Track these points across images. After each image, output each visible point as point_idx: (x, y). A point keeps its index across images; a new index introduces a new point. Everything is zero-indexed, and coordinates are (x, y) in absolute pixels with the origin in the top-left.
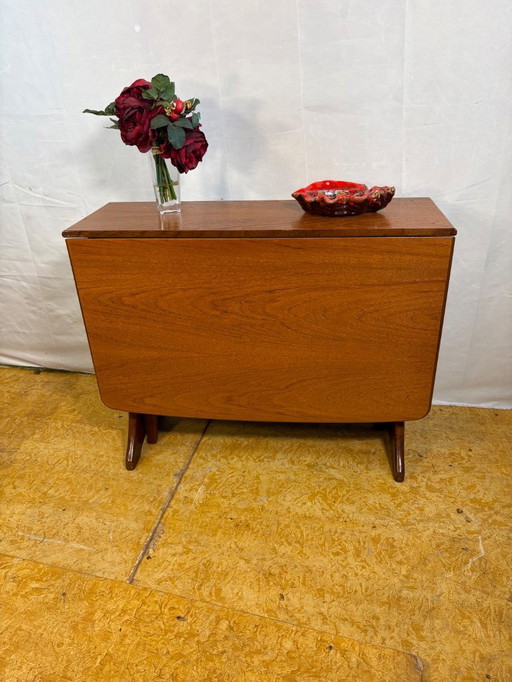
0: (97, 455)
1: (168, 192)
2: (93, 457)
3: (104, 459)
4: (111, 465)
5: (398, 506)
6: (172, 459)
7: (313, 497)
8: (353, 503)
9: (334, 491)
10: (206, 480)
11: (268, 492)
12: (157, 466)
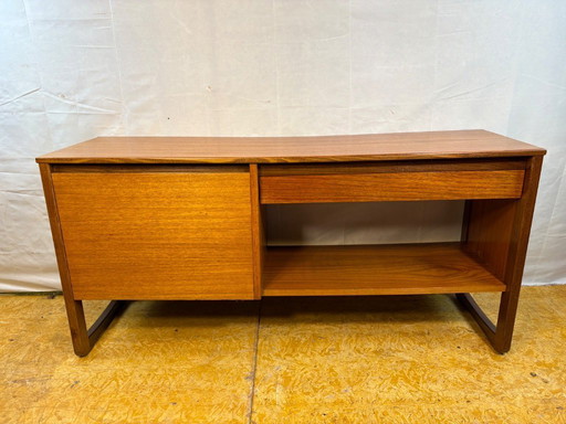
0: (150, 370)
2: (146, 373)
3: (160, 372)
4: (170, 378)
5: (478, 378)
6: (236, 363)
7: (395, 381)
8: (435, 381)
9: (412, 373)
10: (280, 380)
11: (349, 382)
12: (223, 371)
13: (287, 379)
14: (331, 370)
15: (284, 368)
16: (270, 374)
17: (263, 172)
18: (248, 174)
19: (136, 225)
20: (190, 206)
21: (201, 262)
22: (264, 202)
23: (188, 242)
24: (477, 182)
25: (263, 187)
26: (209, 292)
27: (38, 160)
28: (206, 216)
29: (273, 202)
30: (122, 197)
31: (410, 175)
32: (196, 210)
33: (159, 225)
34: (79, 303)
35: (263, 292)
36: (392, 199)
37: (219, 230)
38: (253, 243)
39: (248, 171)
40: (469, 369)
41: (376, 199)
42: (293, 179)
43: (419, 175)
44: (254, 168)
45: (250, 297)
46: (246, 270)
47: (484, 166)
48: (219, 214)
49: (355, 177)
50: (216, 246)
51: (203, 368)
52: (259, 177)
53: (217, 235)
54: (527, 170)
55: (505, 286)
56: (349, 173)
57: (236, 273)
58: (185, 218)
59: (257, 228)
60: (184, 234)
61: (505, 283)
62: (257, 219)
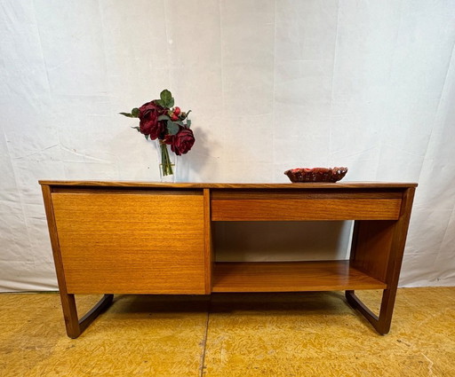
0: (129, 340)
1: (168, 170)
2: (126, 342)
3: (137, 341)
4: (144, 345)
5: (362, 343)
6: (192, 334)
7: (305, 346)
8: (333, 346)
9: (317, 341)
10: (224, 345)
11: (273, 347)
12: (183, 340)
13: (229, 345)
14: (260, 339)
15: (227, 338)
16: (217, 342)
17: (214, 196)
18: (202, 197)
19: (116, 235)
20: (158, 220)
21: (165, 265)
22: (214, 219)
23: (156, 248)
24: (369, 208)
25: (213, 207)
26: (171, 288)
27: (40, 182)
28: (170, 229)
29: (221, 219)
30: (106, 213)
31: (322, 201)
32: (162, 224)
33: (134, 235)
34: (72, 297)
35: (212, 289)
36: (308, 219)
37: (179, 240)
38: (205, 252)
39: (203, 194)
40: (355, 338)
41: (296, 219)
42: (236, 202)
43: (329, 201)
44: (207, 192)
45: (202, 292)
46: (199, 271)
47: (374, 195)
48: (179, 227)
49: (281, 202)
50: (177, 253)
51: (169, 338)
52: (211, 199)
53: (178, 244)
54: (404, 199)
55: (386, 285)
56: (277, 198)
57: (192, 274)
58: (153, 230)
59: (208, 239)
60: (153, 243)
61: (386, 283)
62: (209, 232)
